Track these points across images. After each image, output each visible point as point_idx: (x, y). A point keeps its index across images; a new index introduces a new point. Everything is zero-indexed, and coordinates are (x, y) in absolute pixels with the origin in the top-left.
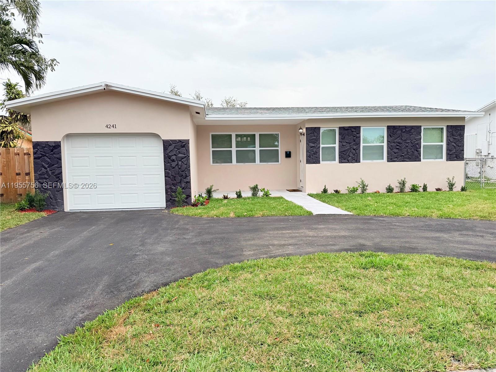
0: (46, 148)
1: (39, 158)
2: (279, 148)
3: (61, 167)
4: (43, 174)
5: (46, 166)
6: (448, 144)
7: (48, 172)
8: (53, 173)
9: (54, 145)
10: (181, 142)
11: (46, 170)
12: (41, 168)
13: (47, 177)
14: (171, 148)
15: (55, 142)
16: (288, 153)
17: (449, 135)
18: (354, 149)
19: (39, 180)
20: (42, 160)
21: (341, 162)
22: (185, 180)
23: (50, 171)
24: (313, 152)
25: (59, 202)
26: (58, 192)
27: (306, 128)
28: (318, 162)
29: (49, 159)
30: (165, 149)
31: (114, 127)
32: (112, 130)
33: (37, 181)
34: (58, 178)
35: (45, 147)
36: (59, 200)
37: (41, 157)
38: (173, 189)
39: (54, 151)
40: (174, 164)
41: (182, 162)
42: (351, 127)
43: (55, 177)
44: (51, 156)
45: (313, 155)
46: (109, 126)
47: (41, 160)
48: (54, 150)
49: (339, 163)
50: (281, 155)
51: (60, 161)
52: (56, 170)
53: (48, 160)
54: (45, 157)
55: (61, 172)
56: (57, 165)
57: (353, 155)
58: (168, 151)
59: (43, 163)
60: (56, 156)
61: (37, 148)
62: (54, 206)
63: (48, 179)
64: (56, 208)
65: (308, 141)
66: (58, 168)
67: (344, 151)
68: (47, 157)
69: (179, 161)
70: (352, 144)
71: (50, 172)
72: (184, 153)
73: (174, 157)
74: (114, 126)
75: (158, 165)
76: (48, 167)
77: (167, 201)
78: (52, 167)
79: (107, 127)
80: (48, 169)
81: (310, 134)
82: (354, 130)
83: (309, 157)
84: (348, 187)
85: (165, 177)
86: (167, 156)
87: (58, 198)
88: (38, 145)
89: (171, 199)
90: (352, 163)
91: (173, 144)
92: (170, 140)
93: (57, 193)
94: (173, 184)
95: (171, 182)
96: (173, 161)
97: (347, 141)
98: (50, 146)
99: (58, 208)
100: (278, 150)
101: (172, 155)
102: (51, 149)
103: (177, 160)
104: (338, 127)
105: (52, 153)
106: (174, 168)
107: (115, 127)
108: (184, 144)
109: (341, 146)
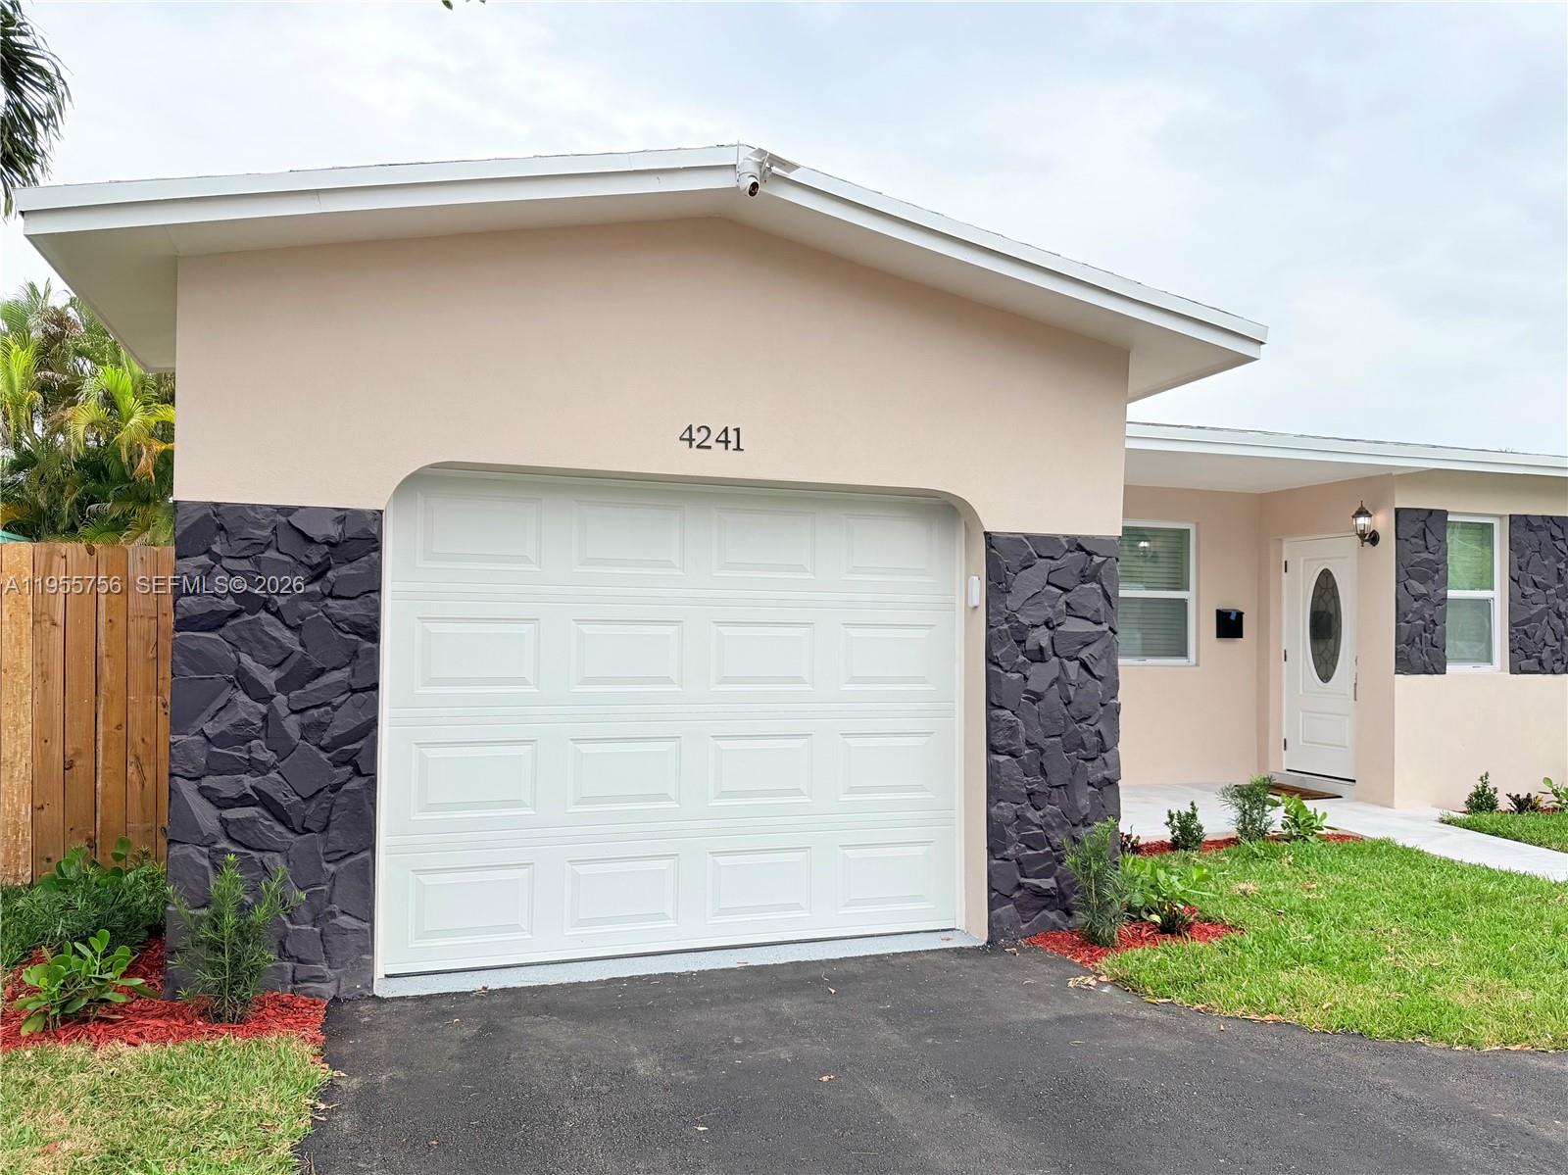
0: (271, 554)
1: (214, 621)
2: (1189, 595)
3: (375, 687)
4: (240, 736)
5: (269, 679)
7: (278, 720)
8: (321, 726)
9: (334, 531)
10: (1080, 548)
11: (263, 708)
12: (228, 692)
13: (267, 756)
14: (1030, 581)
15: (343, 516)
16: (1233, 617)
18: (1559, 615)
19: (204, 782)
20: (241, 637)
21: (1516, 669)
22: (1098, 774)
23: (294, 712)
24: (1423, 618)
25: (343, 931)
26: (343, 865)
27: (1398, 511)
28: (1437, 667)
29: (288, 633)
30: (997, 583)
31: (727, 442)
32: (717, 463)
33: (193, 785)
34: (345, 763)
35: (268, 546)
36: (344, 920)
37: (235, 614)
38: (1030, 822)
39: (330, 574)
40: (1040, 676)
41: (1084, 665)
42: (1551, 518)
43: (324, 756)
44: (305, 606)
45: (1421, 636)
46: (698, 437)
47: (233, 636)
48: (329, 568)
49: (1511, 673)
50: (1201, 626)
51: (369, 645)
52: (335, 708)
53: (287, 637)
54: (263, 615)
55: (372, 724)
56: (348, 669)
57: (1557, 640)
58: (1012, 602)
59: (246, 660)
60: (345, 608)
61: (208, 552)
62: (300, 961)
63: (273, 775)
64: (321, 979)
65: (1405, 572)
66: (354, 691)
67: (1528, 621)
68: (277, 614)
69: (1070, 659)
70: (1553, 591)
71: (292, 724)
72: (1097, 611)
73: (1041, 637)
74: (732, 436)
76: (282, 685)
77: (997, 897)
78: (309, 687)
79: (691, 440)
80: (280, 698)
81: (1414, 540)
82: (1557, 532)
83: (1410, 642)
84: (1548, 781)
85: (992, 749)
86: (1006, 626)
87: (335, 907)
88: (221, 528)
89: (1020, 886)
90: (1553, 672)
91: (1040, 561)
92: (1028, 537)
93: (332, 868)
94: (1030, 794)
95: (1021, 781)
96: (1039, 656)
97: (1536, 579)
98: (310, 540)
99: (330, 973)
100: (1183, 603)
101: (1035, 621)
102: (316, 559)
103: (1055, 655)
104: (1501, 517)
105: (316, 587)
106: (1037, 697)
107: (733, 445)
108: (1097, 559)
109: (1518, 600)
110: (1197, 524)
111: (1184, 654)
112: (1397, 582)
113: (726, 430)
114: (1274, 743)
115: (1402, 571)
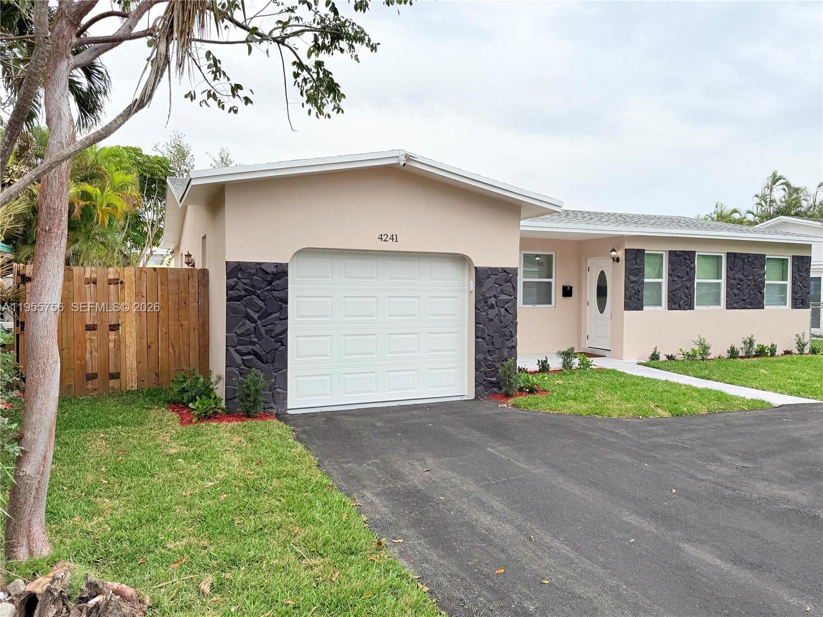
0: (255, 277)
1: (239, 298)
2: (552, 280)
3: (287, 318)
4: (247, 334)
5: (256, 316)
6: (793, 284)
7: (259, 329)
8: (272, 330)
9: (274, 270)
10: (505, 272)
11: (254, 325)
12: (244, 320)
13: (255, 340)
14: (489, 283)
15: (277, 265)
16: (568, 289)
17: (794, 270)
18: (687, 288)
19: (237, 348)
20: (247, 303)
21: (670, 308)
22: (509, 344)
23: (263, 326)
24: (635, 290)
25: (279, 393)
26: (278, 373)
27: (626, 249)
28: (640, 308)
29: (261, 302)
30: (479, 283)
31: (393, 239)
32: (390, 246)
33: (233, 349)
34: (279, 342)
35: (255, 275)
36: (279, 390)
37: (245, 296)
38: (489, 360)
39: (273, 283)
40: (492, 313)
41: (506, 309)
42: (685, 251)
43: (272, 340)
44: (266, 293)
45: (634, 296)
46: (384, 238)
47: (245, 303)
48: (273, 281)
49: (668, 309)
50: (556, 292)
51: (285, 305)
52: (276, 325)
53: (260, 303)
54: (253, 296)
55: (287, 329)
56: (279, 313)
57: (686, 297)
58: (484, 289)
59: (248, 310)
60: (278, 294)
61: (237, 277)
62: (266, 403)
63: (257, 345)
64: (272, 408)
65: (629, 272)
66: (281, 320)
67: (675, 290)
68: (258, 296)
69: (501, 308)
70: (685, 279)
71: (263, 330)
72: (510, 292)
73: (493, 301)
74: (395, 237)
75: (454, 315)
76: (259, 318)
77: (478, 384)
78: (268, 318)
79: (382, 239)
80: (259, 322)
81: (631, 261)
82: (687, 257)
83: (630, 299)
84: (681, 350)
85: (477, 337)
86: (481, 297)
87: (276, 386)
88: (240, 269)
89: (485, 380)
90: (684, 309)
91: (492, 276)
92: (488, 268)
93: (275, 374)
94: (489, 351)
95: (486, 348)
96: (492, 307)
97: (679, 274)
98: (267, 273)
99: (275, 406)
100: (550, 283)
101: (491, 296)
102: (269, 279)
103: (497, 306)
104: (666, 251)
105: (269, 287)
106: (491, 320)
107: (395, 240)
108: (511, 275)
109: (671, 282)
110: (556, 253)
111: (550, 303)
112: (625, 276)
113: (393, 235)
114: (583, 338)
115: (627, 272)
